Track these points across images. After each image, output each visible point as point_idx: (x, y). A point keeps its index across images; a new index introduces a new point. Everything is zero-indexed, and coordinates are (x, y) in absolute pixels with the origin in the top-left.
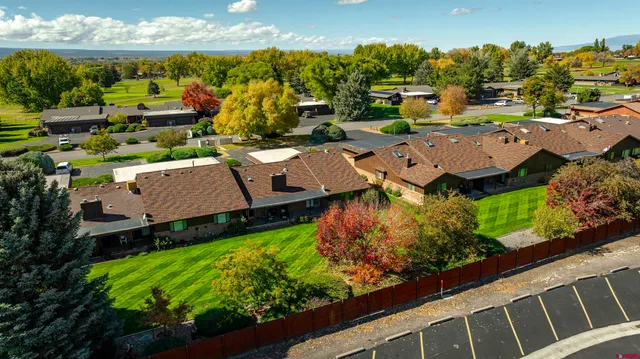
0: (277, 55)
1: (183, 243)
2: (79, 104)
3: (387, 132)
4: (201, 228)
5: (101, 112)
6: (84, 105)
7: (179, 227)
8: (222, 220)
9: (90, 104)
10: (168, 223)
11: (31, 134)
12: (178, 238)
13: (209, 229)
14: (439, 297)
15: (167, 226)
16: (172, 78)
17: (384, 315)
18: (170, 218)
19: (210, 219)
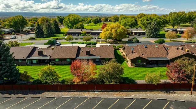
0: (143, 15)
1: (58, 65)
2: (77, 28)
3: (156, 42)
4: (63, 61)
5: (81, 31)
6: (78, 28)
7: (57, 60)
8: (68, 60)
9: (80, 28)
10: (55, 59)
11: (64, 35)
12: (57, 63)
13: (65, 62)
14: (94, 92)
15: (54, 60)
16: (113, 22)
17: (75, 92)
18: (55, 58)
19: (65, 59)
